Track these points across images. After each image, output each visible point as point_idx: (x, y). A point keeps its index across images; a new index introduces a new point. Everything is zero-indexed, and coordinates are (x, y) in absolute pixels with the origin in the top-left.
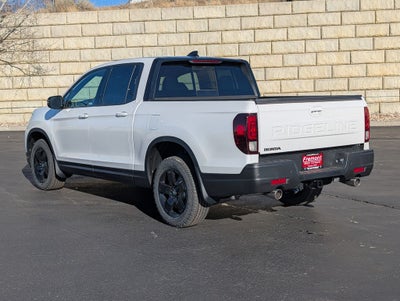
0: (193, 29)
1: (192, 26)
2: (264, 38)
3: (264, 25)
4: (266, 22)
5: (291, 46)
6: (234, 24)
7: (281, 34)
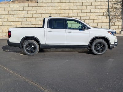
0: (9, 10)
1: (9, 9)
2: (30, 13)
3: (30, 9)
4: (31, 8)
5: (37, 15)
6: (22, 9)
7: (35, 12)
